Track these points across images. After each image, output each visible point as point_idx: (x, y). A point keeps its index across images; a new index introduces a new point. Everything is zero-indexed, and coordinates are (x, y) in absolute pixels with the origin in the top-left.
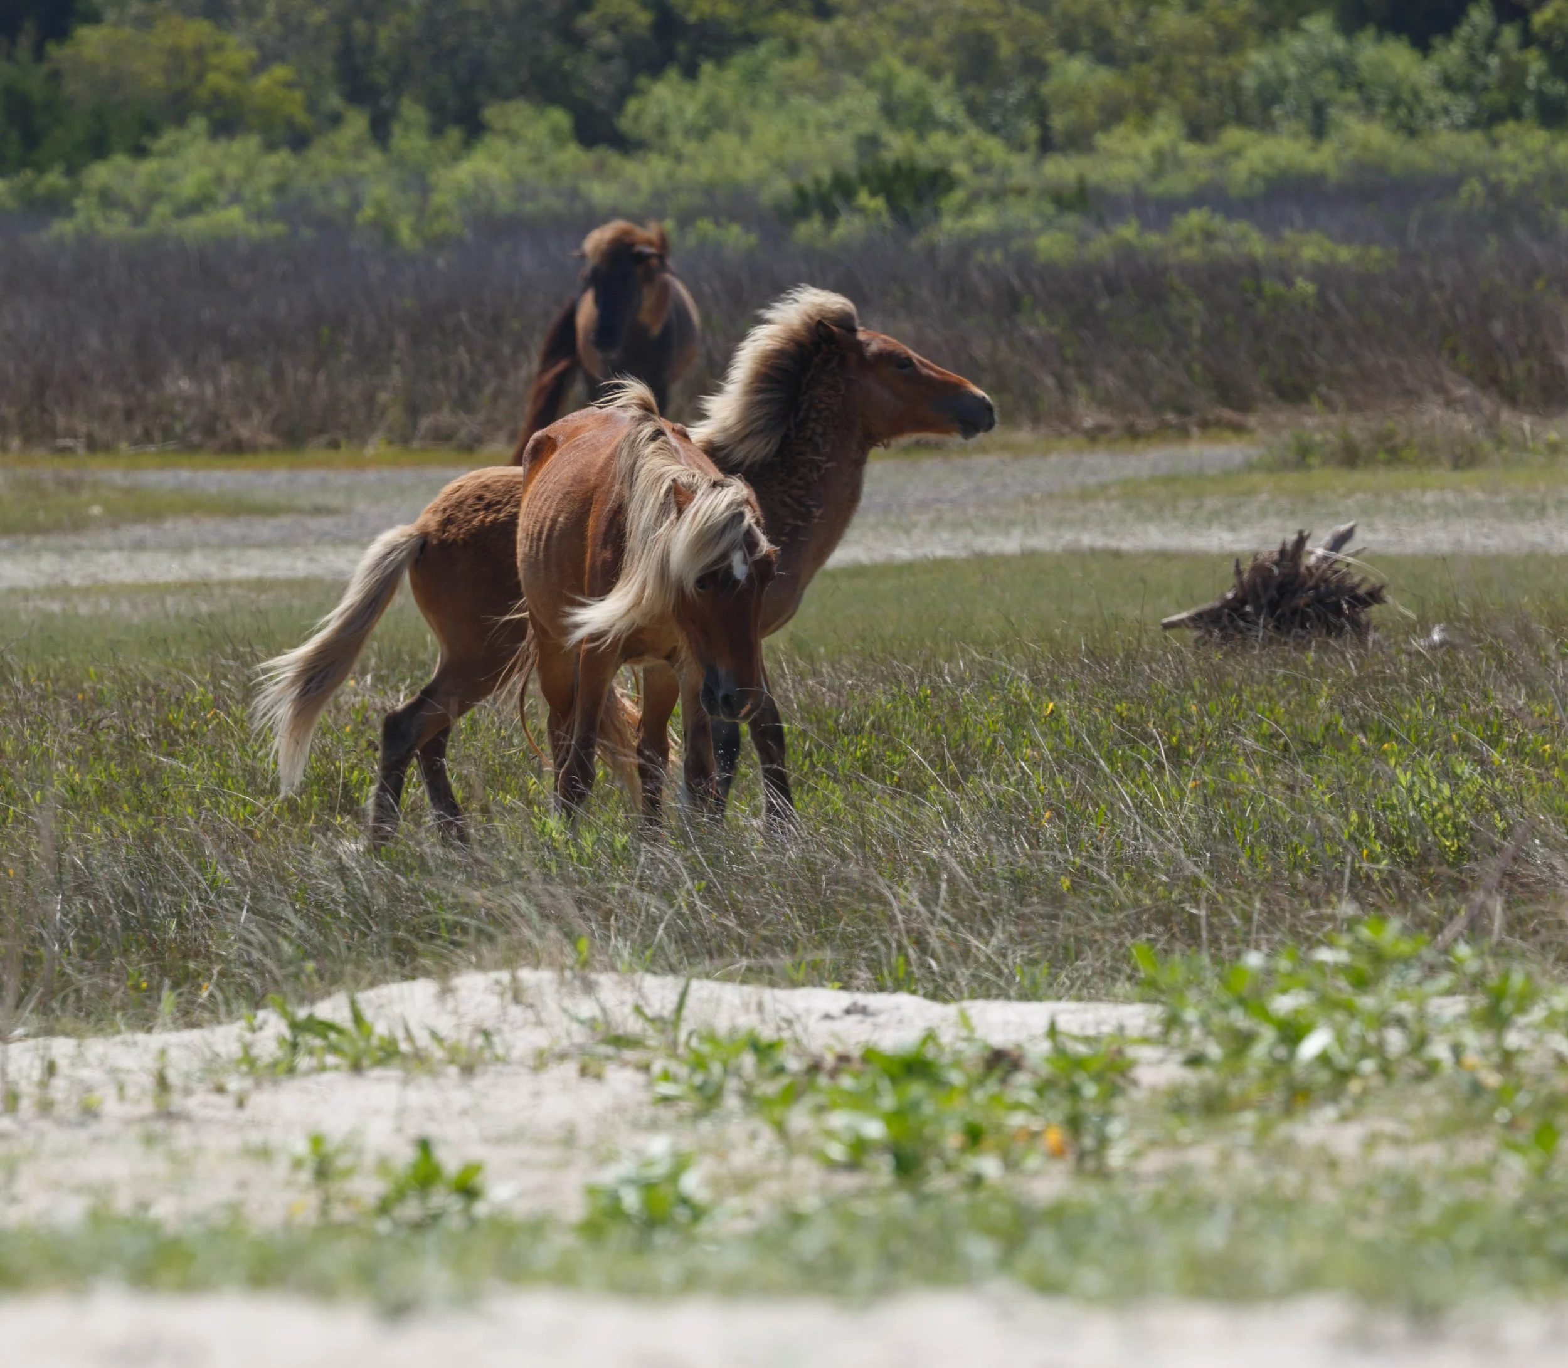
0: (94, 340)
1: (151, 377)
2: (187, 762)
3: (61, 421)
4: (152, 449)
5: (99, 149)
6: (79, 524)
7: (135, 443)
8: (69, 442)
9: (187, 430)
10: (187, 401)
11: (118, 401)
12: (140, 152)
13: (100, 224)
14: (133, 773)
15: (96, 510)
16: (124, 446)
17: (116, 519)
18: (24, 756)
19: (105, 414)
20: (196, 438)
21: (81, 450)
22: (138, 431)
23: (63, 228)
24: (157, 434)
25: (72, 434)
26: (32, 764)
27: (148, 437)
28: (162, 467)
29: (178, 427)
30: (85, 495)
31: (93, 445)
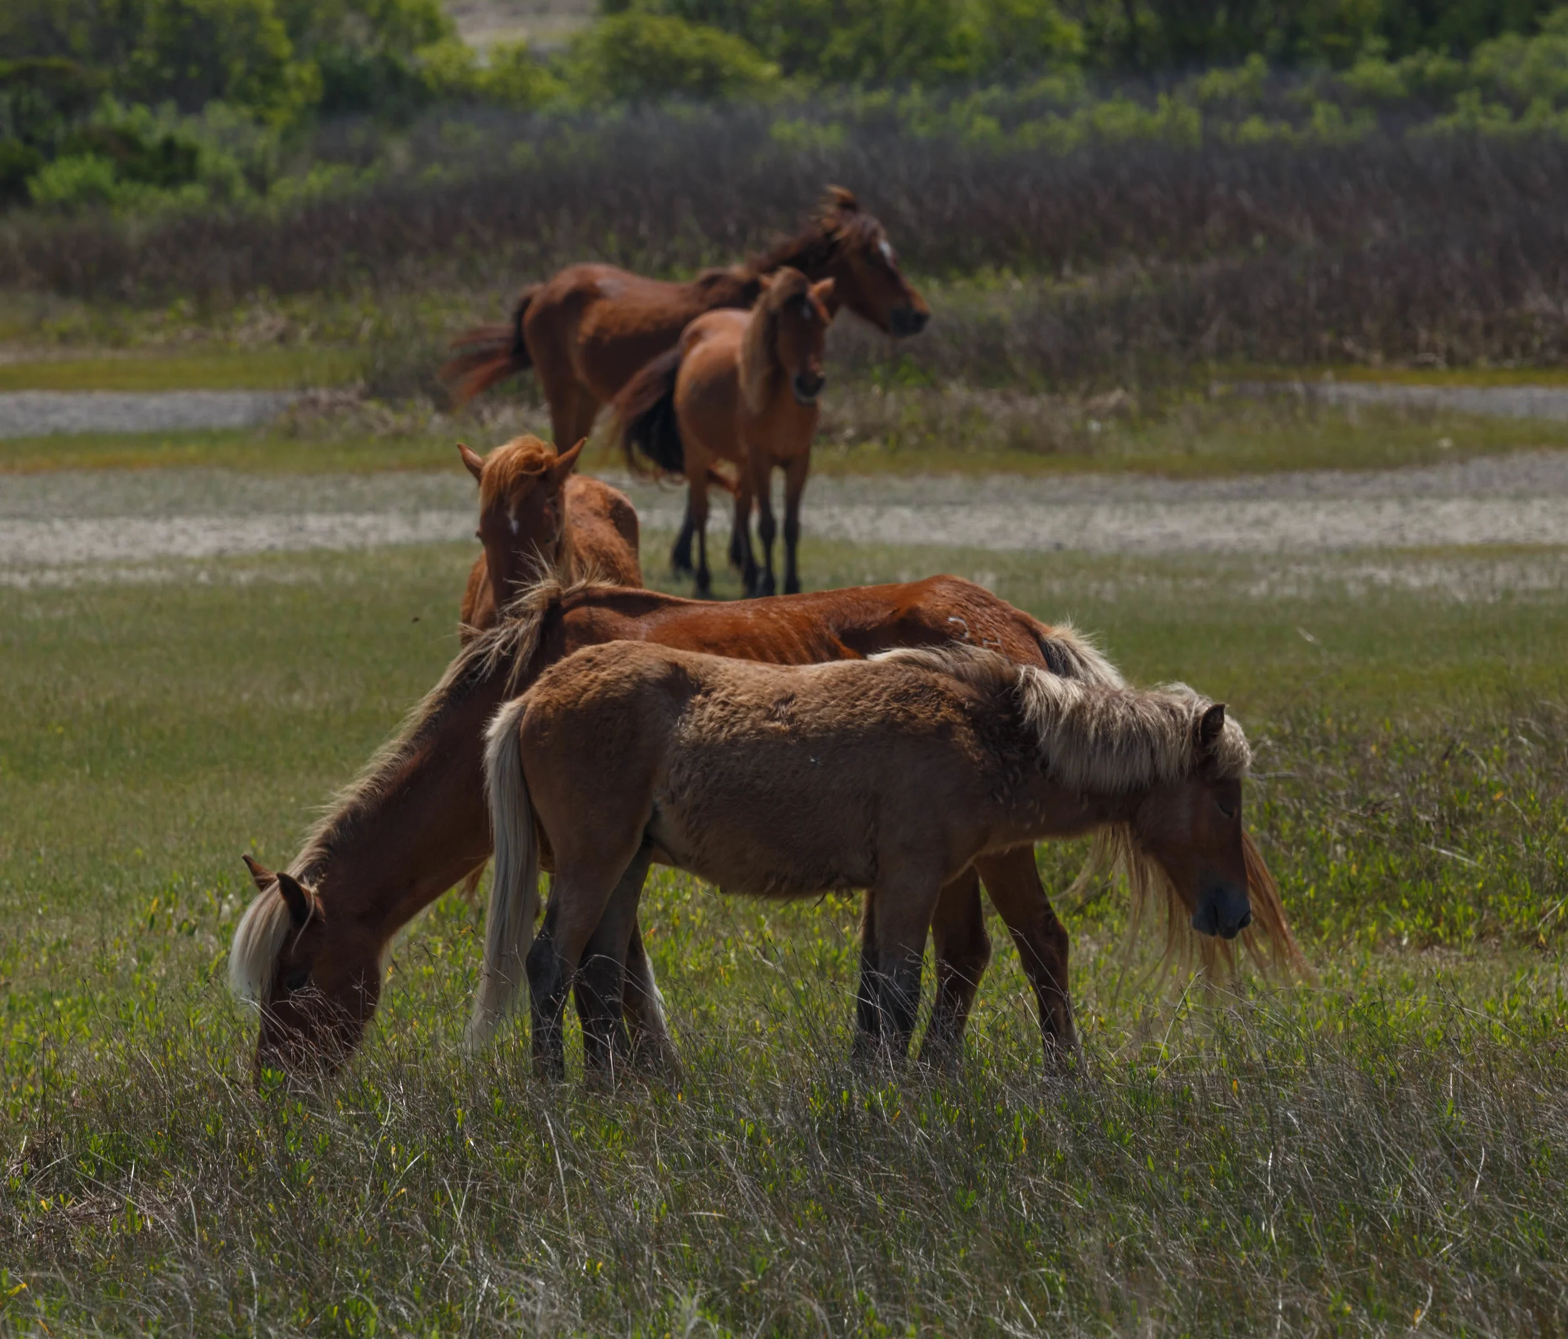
0: (1457, 257)
1: (1512, 295)
2: (1471, 853)
3: (1423, 336)
4: (1509, 364)
5: (1492, 27)
6: (1428, 459)
7: (1495, 359)
8: (1430, 357)
9: (1544, 346)
10: (1547, 318)
11: (1478, 318)
12: (1531, 29)
13: (1481, 120)
14: (1413, 865)
15: (1446, 443)
16: (1483, 362)
17: (1464, 452)
18: (1301, 841)
19: (1464, 330)
20: (1553, 354)
21: (1442, 365)
22: (1497, 347)
23: (1445, 124)
24: (1517, 352)
25: (1432, 347)
26: (1308, 852)
27: (1507, 352)
28: (1518, 384)
29: (1536, 342)
30: (1436, 427)
31: (1452, 360)
